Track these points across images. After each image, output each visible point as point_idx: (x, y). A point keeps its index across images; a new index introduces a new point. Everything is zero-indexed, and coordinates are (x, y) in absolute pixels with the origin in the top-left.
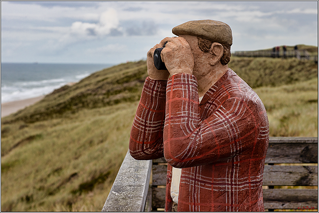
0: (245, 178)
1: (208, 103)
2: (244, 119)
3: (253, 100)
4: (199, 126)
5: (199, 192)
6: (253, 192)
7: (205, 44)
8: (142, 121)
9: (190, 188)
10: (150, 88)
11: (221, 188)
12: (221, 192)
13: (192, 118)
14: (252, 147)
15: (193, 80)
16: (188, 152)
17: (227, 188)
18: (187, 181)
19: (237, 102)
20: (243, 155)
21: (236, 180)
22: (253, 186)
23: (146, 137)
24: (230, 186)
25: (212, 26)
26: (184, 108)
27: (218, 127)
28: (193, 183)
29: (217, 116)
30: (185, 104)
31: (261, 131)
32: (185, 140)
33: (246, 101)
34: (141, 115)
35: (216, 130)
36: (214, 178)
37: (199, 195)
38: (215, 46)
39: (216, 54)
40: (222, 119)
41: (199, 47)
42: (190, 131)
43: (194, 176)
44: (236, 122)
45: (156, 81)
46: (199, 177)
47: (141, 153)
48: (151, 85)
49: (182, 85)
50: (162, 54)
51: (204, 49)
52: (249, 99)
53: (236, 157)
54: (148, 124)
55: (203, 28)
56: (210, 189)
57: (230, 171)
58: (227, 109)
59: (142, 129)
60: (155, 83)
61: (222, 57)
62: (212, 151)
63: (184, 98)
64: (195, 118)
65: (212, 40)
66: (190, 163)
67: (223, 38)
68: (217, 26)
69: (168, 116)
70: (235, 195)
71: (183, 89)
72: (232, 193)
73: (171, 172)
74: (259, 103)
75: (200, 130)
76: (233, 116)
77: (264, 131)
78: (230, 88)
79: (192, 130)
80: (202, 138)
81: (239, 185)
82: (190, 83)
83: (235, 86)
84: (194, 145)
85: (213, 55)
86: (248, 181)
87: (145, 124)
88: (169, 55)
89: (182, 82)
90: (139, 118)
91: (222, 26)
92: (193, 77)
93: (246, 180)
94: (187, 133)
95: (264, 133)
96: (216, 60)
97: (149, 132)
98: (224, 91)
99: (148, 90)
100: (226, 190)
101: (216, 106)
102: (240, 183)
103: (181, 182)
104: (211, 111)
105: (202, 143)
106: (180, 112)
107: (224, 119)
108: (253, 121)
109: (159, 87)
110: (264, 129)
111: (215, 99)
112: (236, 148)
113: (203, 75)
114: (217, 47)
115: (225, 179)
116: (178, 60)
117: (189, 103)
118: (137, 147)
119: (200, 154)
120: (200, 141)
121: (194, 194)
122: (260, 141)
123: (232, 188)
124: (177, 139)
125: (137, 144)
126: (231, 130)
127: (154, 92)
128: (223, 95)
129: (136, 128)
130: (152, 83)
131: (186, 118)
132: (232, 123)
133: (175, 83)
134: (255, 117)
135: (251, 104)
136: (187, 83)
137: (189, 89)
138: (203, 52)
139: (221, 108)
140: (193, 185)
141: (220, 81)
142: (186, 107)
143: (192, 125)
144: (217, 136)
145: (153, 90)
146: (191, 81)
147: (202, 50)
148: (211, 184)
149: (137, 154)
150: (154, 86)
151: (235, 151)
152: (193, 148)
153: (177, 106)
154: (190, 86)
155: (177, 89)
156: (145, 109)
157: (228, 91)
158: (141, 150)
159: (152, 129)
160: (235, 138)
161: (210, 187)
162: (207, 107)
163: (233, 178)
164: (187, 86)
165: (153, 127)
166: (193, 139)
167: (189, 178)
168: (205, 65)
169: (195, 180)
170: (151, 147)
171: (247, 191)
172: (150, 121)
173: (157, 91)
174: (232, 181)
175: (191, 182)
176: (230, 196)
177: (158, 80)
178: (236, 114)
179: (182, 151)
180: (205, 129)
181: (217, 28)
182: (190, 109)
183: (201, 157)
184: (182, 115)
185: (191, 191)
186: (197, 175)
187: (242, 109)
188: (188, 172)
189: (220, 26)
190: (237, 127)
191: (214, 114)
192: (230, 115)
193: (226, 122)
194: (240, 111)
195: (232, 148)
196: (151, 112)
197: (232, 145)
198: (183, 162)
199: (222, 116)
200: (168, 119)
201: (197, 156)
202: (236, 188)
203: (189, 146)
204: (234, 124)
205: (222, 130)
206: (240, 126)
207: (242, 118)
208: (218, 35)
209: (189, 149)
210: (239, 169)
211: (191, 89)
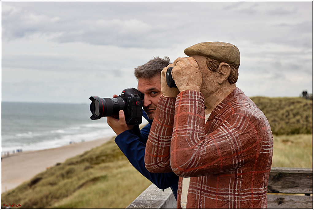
0: (247, 189)
1: (214, 119)
2: (246, 133)
3: (256, 115)
4: (204, 138)
5: (204, 201)
6: (255, 203)
7: (213, 64)
8: (156, 136)
9: (196, 197)
10: (163, 105)
11: (225, 198)
12: (225, 201)
13: (197, 131)
14: (254, 160)
15: (200, 97)
16: (192, 162)
17: (230, 198)
18: (194, 191)
19: (240, 117)
20: (246, 167)
21: (239, 191)
22: (256, 198)
23: (160, 151)
24: (233, 197)
25: (220, 47)
26: (190, 122)
27: (221, 140)
28: (200, 193)
29: (221, 130)
30: (191, 118)
31: (263, 145)
32: (190, 150)
33: (249, 117)
34: (154, 130)
35: (219, 142)
36: (218, 189)
37: (204, 204)
38: (222, 66)
39: (223, 73)
40: (225, 132)
41: (208, 67)
43: (200, 186)
44: (239, 136)
45: (168, 98)
46: (204, 187)
47: (155, 166)
48: (164, 102)
49: (189, 100)
50: (172, 72)
51: (212, 69)
52: (252, 115)
53: (238, 169)
54: (161, 138)
55: (211, 49)
56: (214, 199)
57: (234, 182)
58: (230, 124)
59: (156, 143)
60: (168, 100)
61: (229, 76)
62: (215, 162)
63: (191, 112)
64: (200, 131)
65: (220, 60)
66: (194, 172)
67: (230, 59)
68: (225, 47)
69: (175, 129)
70: (238, 205)
71: (190, 105)
72: (235, 203)
73: (181, 184)
74: (262, 119)
75: (204, 142)
76: (236, 130)
77: (266, 146)
78: (235, 105)
79: (196, 142)
80: (205, 149)
81: (241, 195)
82: (197, 99)
83: (240, 103)
84: (198, 156)
85: (220, 75)
86: (250, 192)
87: (159, 139)
88: (178, 73)
89: (189, 98)
90: (153, 132)
91: (230, 47)
92: (200, 93)
94: (191, 144)
95: (266, 147)
96: (224, 79)
97: (162, 146)
98: (230, 108)
99: (161, 106)
100: (229, 200)
101: (221, 121)
102: (242, 194)
103: (189, 192)
104: (217, 126)
105: (205, 154)
106: (186, 125)
107: (227, 133)
108: (255, 135)
109: (172, 104)
110: (267, 144)
111: (221, 114)
112: (238, 160)
113: (211, 93)
114: (224, 67)
115: (229, 190)
116: (187, 77)
117: (195, 117)
118: (151, 160)
119: (203, 164)
120: (203, 152)
121: (200, 203)
122: (262, 155)
123: (235, 198)
124: (183, 149)
125: (151, 157)
126: (233, 143)
127: (167, 109)
128: (228, 111)
129: (151, 142)
130: (165, 100)
131: (191, 131)
132: (234, 137)
133: (182, 99)
134: (257, 132)
135: (254, 119)
136: (193, 99)
137: (195, 104)
138: (211, 72)
139: (225, 123)
140: (199, 195)
141: (226, 98)
142: (192, 121)
143: (197, 137)
144: (219, 149)
145: (166, 107)
146: (198, 97)
147: (210, 70)
148: (215, 194)
149: (151, 167)
150: (167, 103)
151: (237, 163)
152: (197, 159)
153: (184, 120)
154: (197, 102)
155: (184, 104)
156: (159, 124)
157: (233, 107)
158: (155, 163)
159: (165, 143)
160: (237, 151)
161: (214, 197)
162: (214, 122)
163: (235, 189)
164: (194, 102)
165: (166, 141)
166: (197, 150)
167: (196, 188)
168: (213, 83)
169: (201, 190)
170: (164, 161)
171: (249, 202)
172: (163, 135)
173: (169, 108)
174: (234, 192)
175: (198, 192)
176: (233, 205)
177: (170, 98)
178: (239, 128)
179: (186, 161)
180: (209, 142)
181: (225, 49)
182: (196, 122)
183: (204, 167)
184: (188, 128)
185: (197, 200)
186: (203, 185)
187: (245, 124)
188: (195, 183)
189: (228, 47)
190: (239, 140)
191: (219, 128)
192: (233, 129)
193: (229, 135)
194: (243, 126)
195: (234, 160)
196: (164, 127)
197: (234, 157)
198: (187, 172)
199: (225, 130)
200: (175, 132)
201: (200, 166)
202: (238, 199)
203: (193, 156)
204: (237, 138)
205: (225, 143)
206: (242, 139)
207: (244, 132)
208: (226, 55)
209: (193, 160)
210: (242, 180)
211: (197, 105)
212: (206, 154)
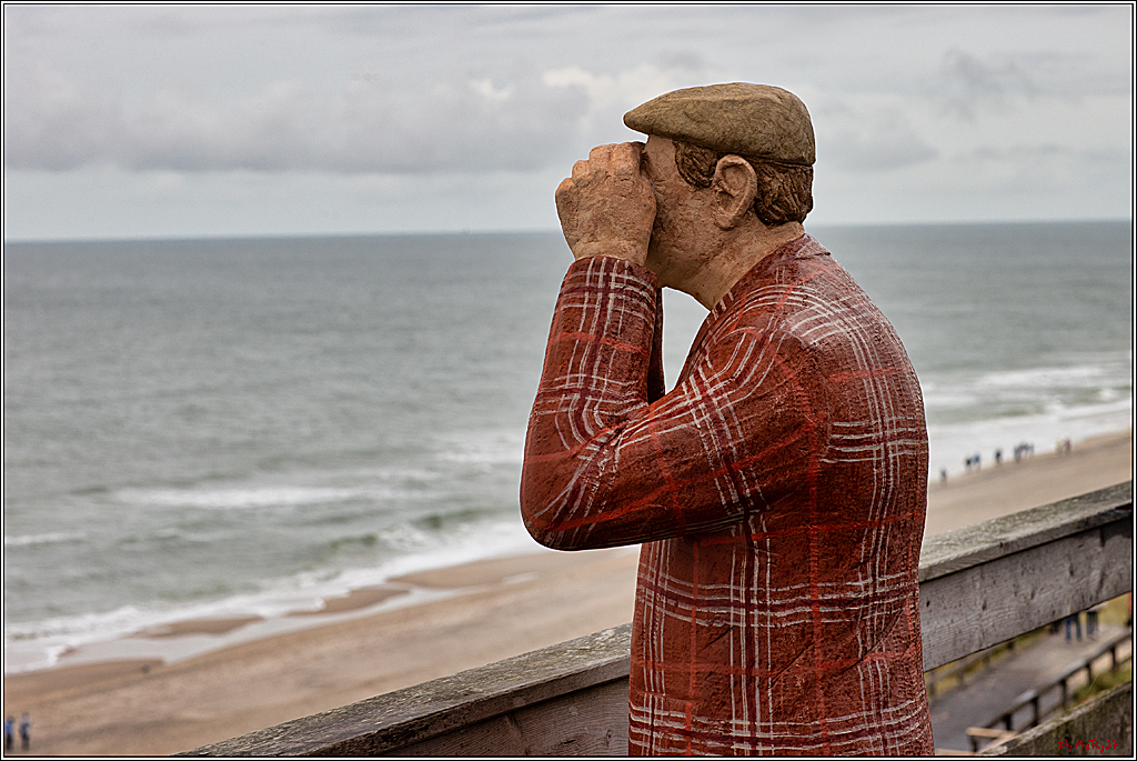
0: (796, 586)
2: (760, 398)
3: (805, 334)
5: (662, 626)
6: (829, 632)
9: (645, 614)
11: (717, 618)
12: (716, 628)
13: (597, 395)
14: (804, 488)
15: (627, 277)
16: (572, 501)
17: (732, 617)
18: (641, 594)
19: (747, 343)
20: (777, 511)
22: (831, 615)
24: (743, 612)
25: (714, 104)
26: (576, 364)
27: (673, 423)
28: (652, 600)
29: (685, 390)
30: (580, 351)
31: (837, 436)
32: (564, 462)
33: (776, 340)
35: (665, 432)
36: (699, 586)
37: (662, 638)
38: (724, 168)
40: (692, 396)
41: (681, 173)
42: (584, 434)
43: (655, 575)
49: (584, 291)
51: (693, 178)
52: (788, 335)
53: (753, 520)
55: (685, 113)
56: (688, 620)
62: (652, 497)
63: (584, 332)
64: (608, 396)
65: (717, 149)
67: (753, 142)
68: (733, 102)
70: (762, 639)
71: (585, 306)
72: (750, 635)
74: (835, 344)
75: (619, 431)
77: (855, 437)
78: (753, 299)
82: (613, 285)
84: (591, 477)
86: (808, 597)
89: (588, 285)
92: (626, 266)
93: (801, 592)
94: (572, 441)
95: (853, 443)
98: (738, 310)
105: (614, 471)
106: (564, 377)
107: (699, 397)
108: (796, 403)
110: (857, 431)
112: (739, 489)
113: (703, 260)
114: (732, 169)
115: (730, 590)
116: (588, 215)
117: (594, 349)
120: (608, 465)
121: (653, 635)
122: (835, 468)
123: (749, 619)
124: (544, 458)
126: (713, 432)
128: (729, 322)
133: (569, 286)
134: (808, 392)
135: (794, 349)
137: (604, 304)
139: (704, 364)
140: (652, 606)
142: (583, 362)
143: (594, 415)
144: (665, 452)
146: (618, 280)
148: (690, 604)
152: (587, 489)
153: (559, 358)
154: (612, 296)
155: (570, 306)
157: (746, 308)
160: (726, 459)
161: (687, 613)
163: (753, 585)
164: (600, 295)
166: (589, 459)
167: (645, 583)
168: (703, 228)
169: (656, 589)
171: (803, 630)
174: (749, 595)
175: (649, 596)
176: (743, 642)
178: (739, 381)
179: (553, 497)
180: (637, 429)
181: (733, 109)
182: (596, 366)
184: (567, 386)
186: (661, 574)
187: (759, 364)
188: (645, 566)
189: (745, 102)
190: (737, 422)
191: (683, 382)
193: (702, 406)
194: (752, 374)
195: (723, 490)
198: (561, 534)
203: (574, 480)
204: (727, 415)
205: (685, 433)
206: (745, 418)
207: (753, 394)
208: (734, 130)
209: (573, 492)
211: (610, 306)
212: (618, 472)
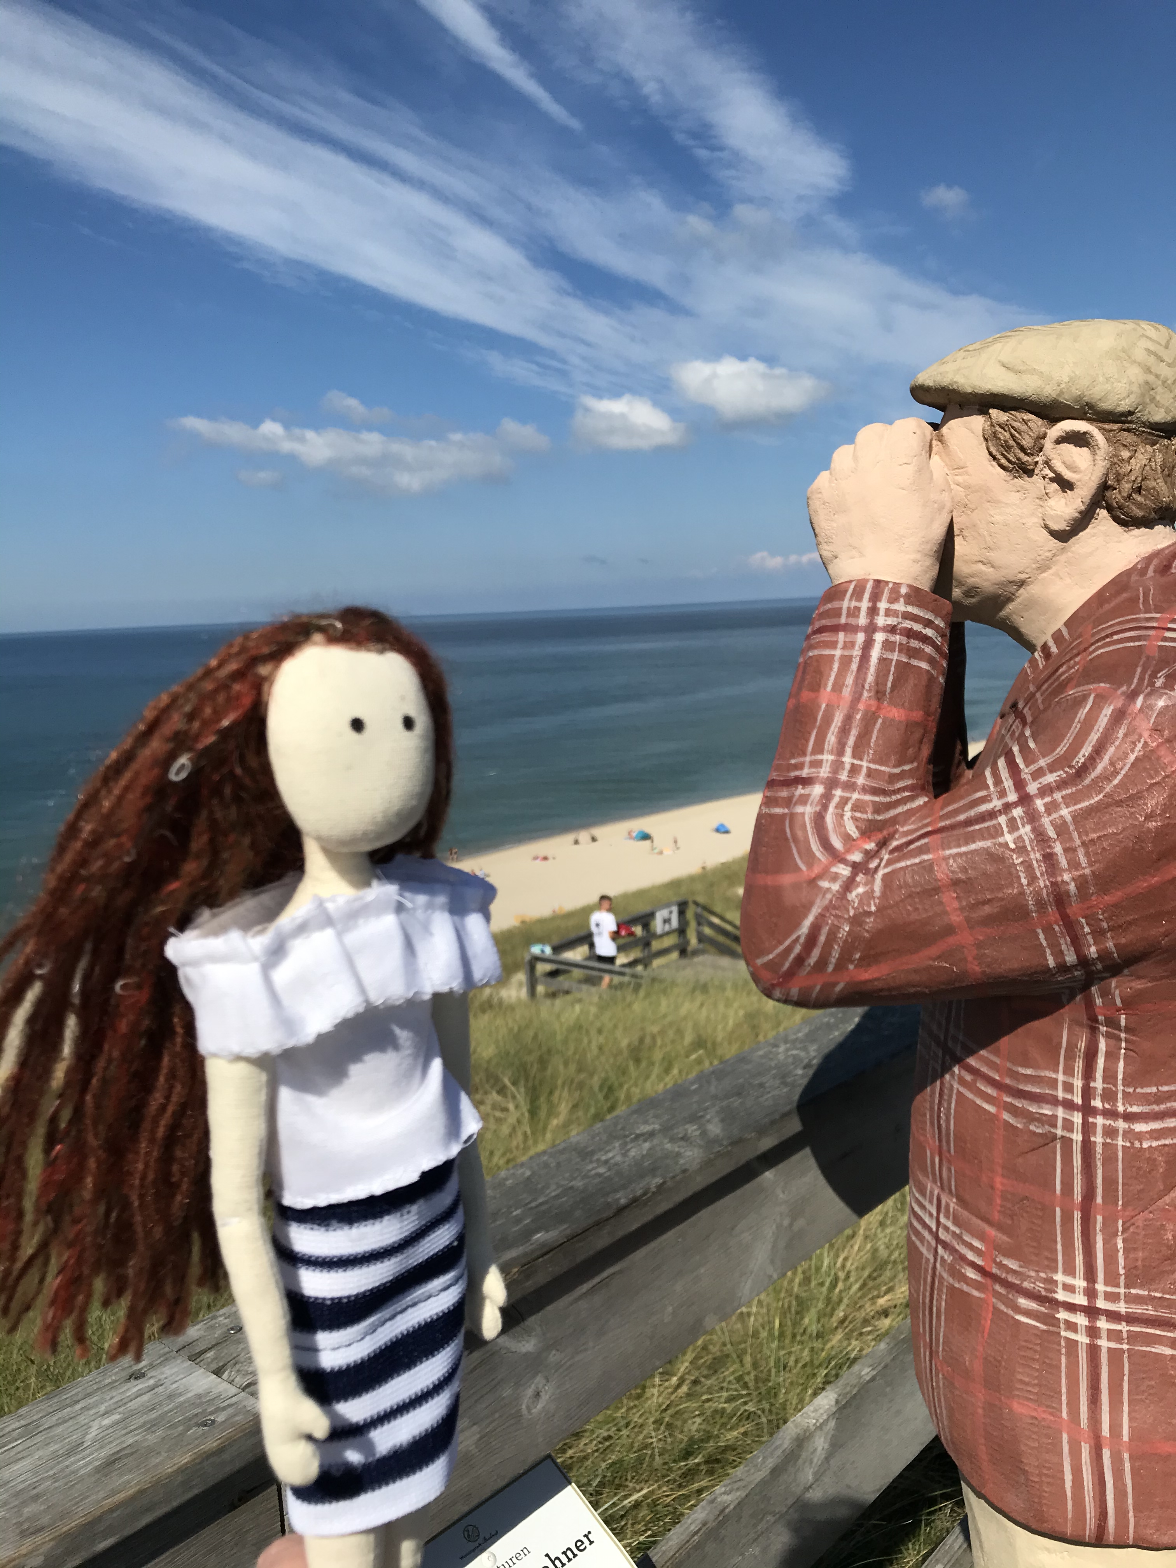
2: (1119, 804)
4: (888, 825)
5: (951, 1106)
9: (929, 1076)
11: (1036, 1119)
12: (1034, 1133)
13: (850, 787)
15: (903, 608)
16: (808, 950)
19: (1096, 712)
20: (1141, 977)
24: (1078, 1118)
26: (822, 740)
27: (969, 838)
28: (939, 1061)
29: (992, 782)
30: (827, 722)
32: (797, 888)
33: (1149, 706)
35: (955, 851)
36: (1010, 1065)
37: (952, 1123)
38: (1058, 441)
39: (1070, 476)
40: (1002, 794)
42: (827, 847)
43: (943, 1028)
44: (1074, 818)
46: (954, 1039)
49: (838, 631)
51: (1009, 460)
55: (999, 361)
56: (992, 1109)
58: (1042, 746)
61: (1108, 488)
63: (835, 692)
64: (866, 789)
65: (1052, 412)
66: (829, 993)
70: (1109, 1161)
71: (838, 653)
76: (1061, 784)
78: (1107, 637)
79: (838, 845)
80: (879, 886)
81: (1129, 1116)
82: (881, 621)
84: (836, 917)
85: (1055, 486)
89: (843, 621)
92: (903, 592)
94: (809, 857)
98: (1079, 654)
100: (1059, 1132)
102: (1135, 1109)
106: (801, 759)
107: (1013, 797)
111: (1038, 690)
117: (848, 718)
119: (868, 960)
120: (865, 898)
124: (769, 879)
128: (1063, 673)
131: (819, 790)
132: (1046, 820)
133: (818, 624)
136: (863, 622)
138: (1009, 477)
139: (1022, 740)
140: (938, 1069)
142: (832, 737)
143: (845, 820)
144: (955, 885)
146: (890, 613)
147: (1002, 466)
148: (993, 1088)
151: (1071, 958)
152: (830, 932)
155: (818, 652)
157: (1092, 652)
160: (1058, 900)
161: (990, 1100)
163: (1095, 1078)
164: (861, 636)
166: (835, 887)
169: (944, 1048)
176: (1077, 1162)
178: (1081, 773)
179: (781, 938)
180: (908, 843)
182: (850, 743)
184: (805, 773)
190: (1078, 842)
191: (988, 768)
192: (1050, 778)
193: (1018, 812)
194: (1104, 762)
195: (1050, 947)
197: (1048, 930)
199: (1008, 783)
201: (851, 967)
202: (1110, 1132)
203: (811, 917)
204: (1061, 829)
205: (992, 857)
207: (1108, 796)
209: (810, 936)
210: (1126, 1041)
212: (878, 910)
